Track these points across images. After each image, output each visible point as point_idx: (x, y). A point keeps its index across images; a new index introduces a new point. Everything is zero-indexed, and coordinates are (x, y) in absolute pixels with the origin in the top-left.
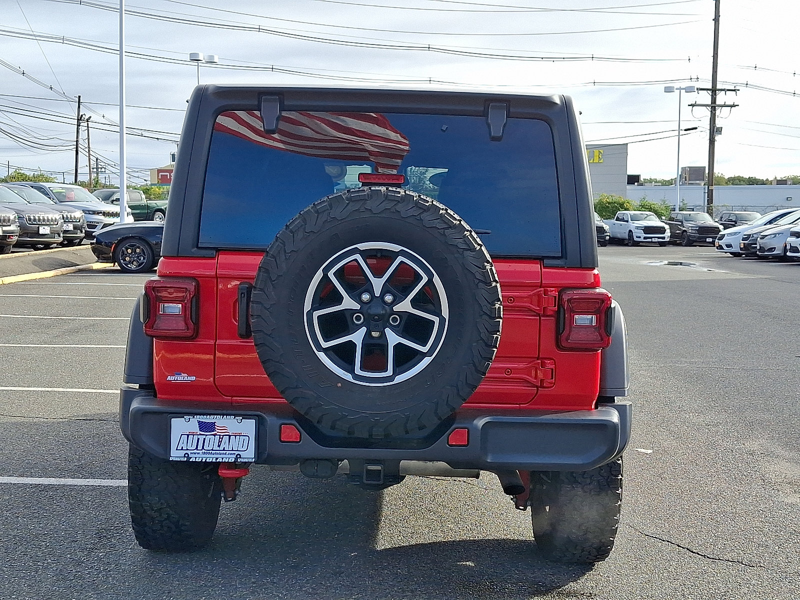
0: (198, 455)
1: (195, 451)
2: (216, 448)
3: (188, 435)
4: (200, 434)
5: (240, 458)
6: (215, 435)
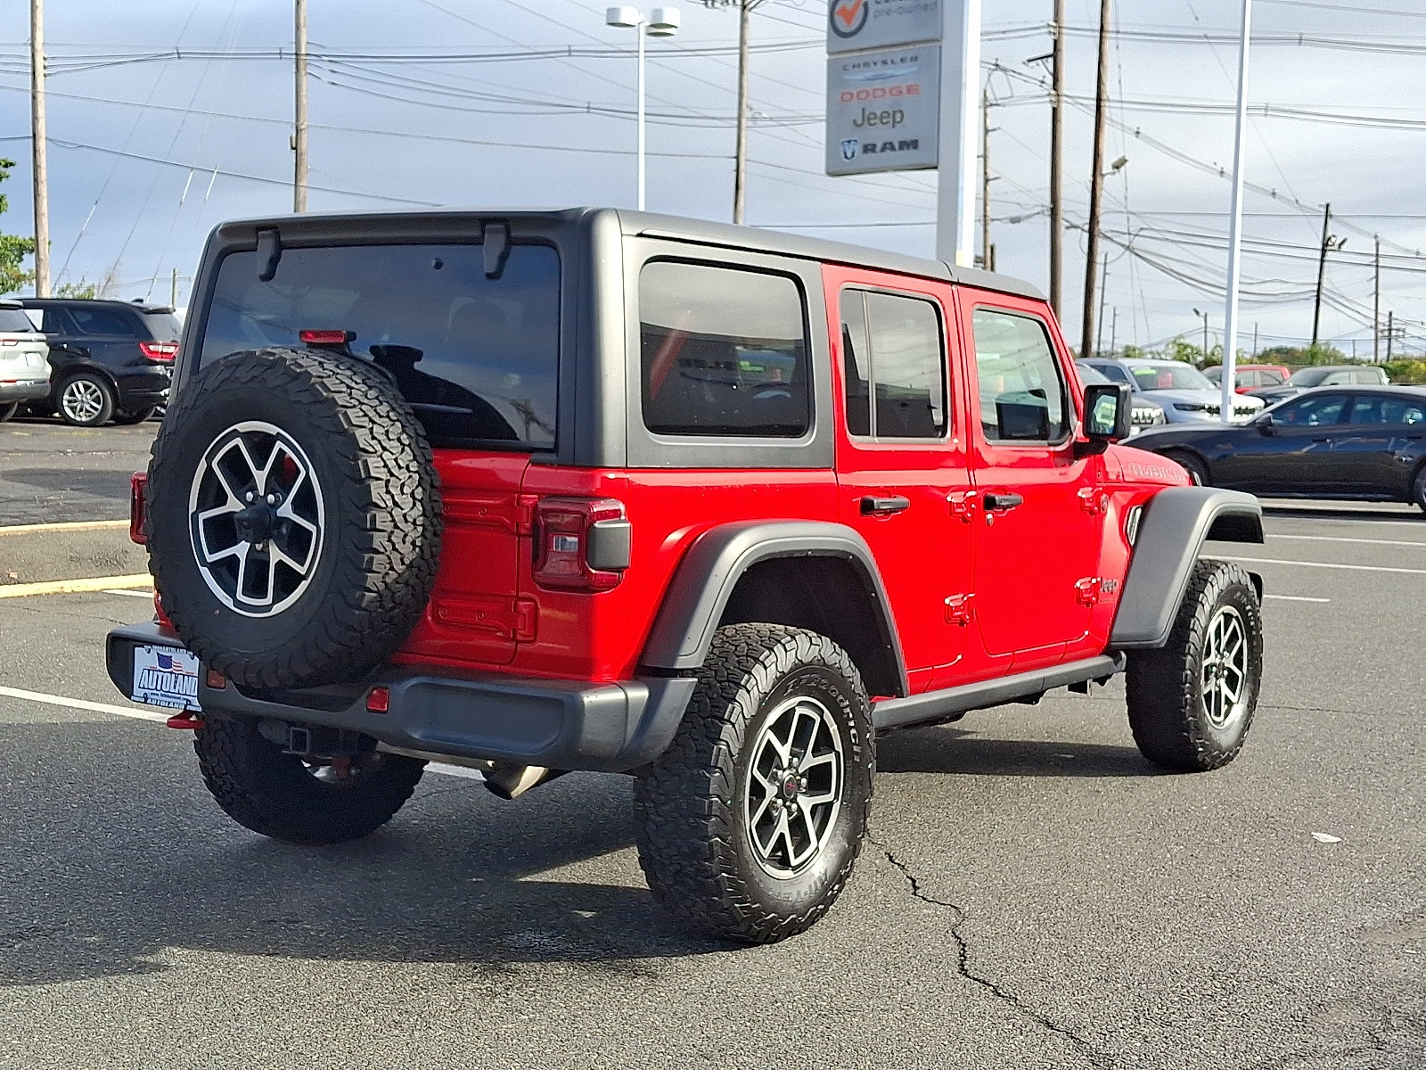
0: (156, 697)
1: (155, 692)
2: (172, 690)
3: (149, 670)
4: (160, 671)
5: (190, 705)
6: (171, 673)
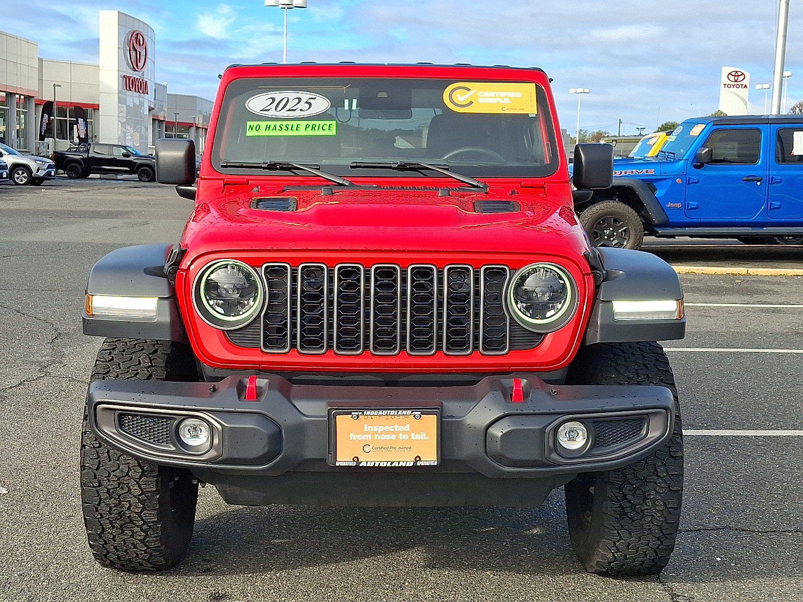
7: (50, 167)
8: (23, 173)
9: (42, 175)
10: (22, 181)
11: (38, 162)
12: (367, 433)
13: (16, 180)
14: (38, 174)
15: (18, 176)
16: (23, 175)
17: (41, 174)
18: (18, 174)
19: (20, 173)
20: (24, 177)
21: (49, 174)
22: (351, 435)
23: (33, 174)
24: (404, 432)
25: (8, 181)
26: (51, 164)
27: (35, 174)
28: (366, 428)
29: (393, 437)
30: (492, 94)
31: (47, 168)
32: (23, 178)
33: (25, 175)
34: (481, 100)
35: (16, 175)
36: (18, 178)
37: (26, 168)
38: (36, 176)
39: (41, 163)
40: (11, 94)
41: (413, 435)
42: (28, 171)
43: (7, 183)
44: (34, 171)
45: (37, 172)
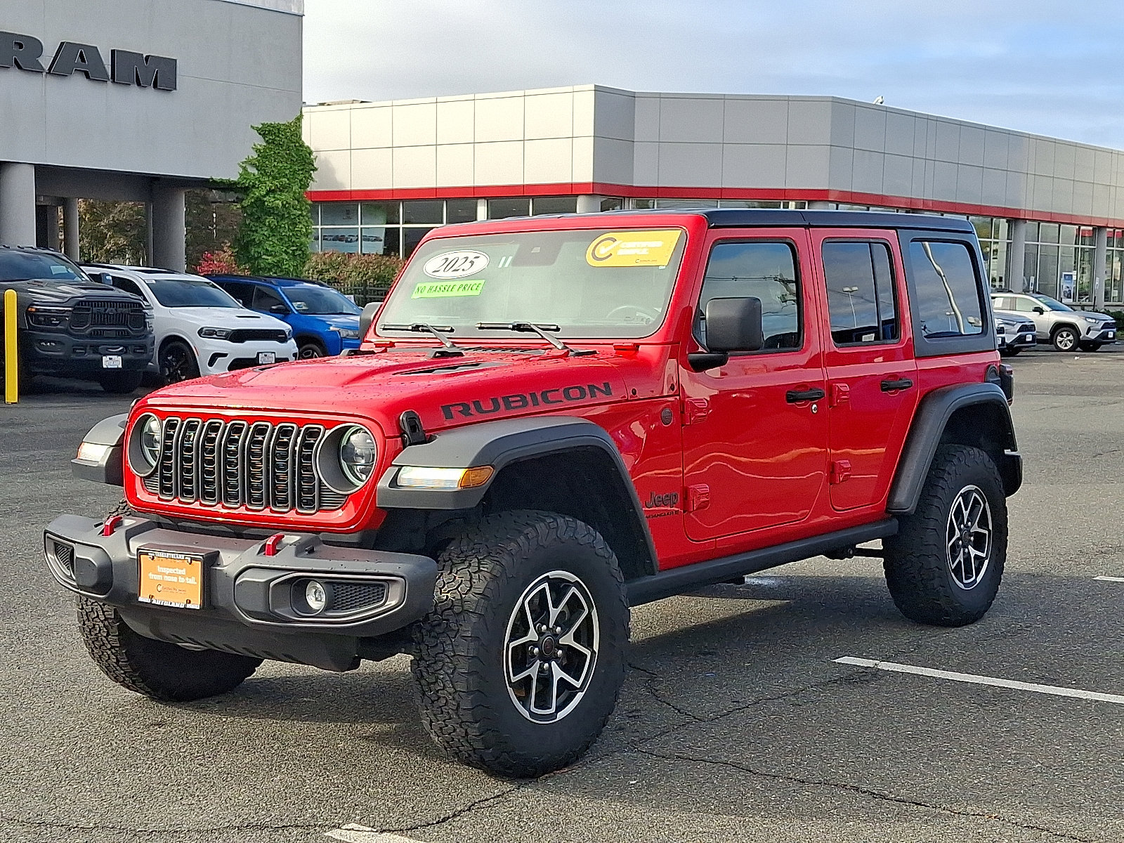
7: (1106, 326)
8: (1068, 336)
9: (1093, 338)
10: (1066, 346)
11: (1090, 320)
12: (161, 573)
13: (1059, 344)
14: (1088, 336)
15: (1062, 339)
16: (1069, 338)
17: (1093, 335)
18: (1062, 336)
19: (1065, 335)
20: (1069, 340)
21: (1104, 336)
22: (150, 574)
23: (1081, 337)
24: (182, 576)
25: (1034, 346)
26: (1109, 322)
27: (1084, 337)
28: (160, 569)
29: (175, 579)
30: (633, 244)
31: (1102, 328)
32: (1068, 342)
33: (1071, 337)
34: (620, 252)
35: (1059, 338)
36: (1061, 342)
37: (1072, 327)
38: (1084, 339)
39: (1094, 321)
40: (1100, 227)
41: (187, 579)
42: (1075, 334)
43: (1036, 348)
44: (1083, 333)
45: (1087, 334)
